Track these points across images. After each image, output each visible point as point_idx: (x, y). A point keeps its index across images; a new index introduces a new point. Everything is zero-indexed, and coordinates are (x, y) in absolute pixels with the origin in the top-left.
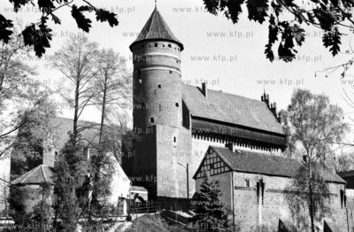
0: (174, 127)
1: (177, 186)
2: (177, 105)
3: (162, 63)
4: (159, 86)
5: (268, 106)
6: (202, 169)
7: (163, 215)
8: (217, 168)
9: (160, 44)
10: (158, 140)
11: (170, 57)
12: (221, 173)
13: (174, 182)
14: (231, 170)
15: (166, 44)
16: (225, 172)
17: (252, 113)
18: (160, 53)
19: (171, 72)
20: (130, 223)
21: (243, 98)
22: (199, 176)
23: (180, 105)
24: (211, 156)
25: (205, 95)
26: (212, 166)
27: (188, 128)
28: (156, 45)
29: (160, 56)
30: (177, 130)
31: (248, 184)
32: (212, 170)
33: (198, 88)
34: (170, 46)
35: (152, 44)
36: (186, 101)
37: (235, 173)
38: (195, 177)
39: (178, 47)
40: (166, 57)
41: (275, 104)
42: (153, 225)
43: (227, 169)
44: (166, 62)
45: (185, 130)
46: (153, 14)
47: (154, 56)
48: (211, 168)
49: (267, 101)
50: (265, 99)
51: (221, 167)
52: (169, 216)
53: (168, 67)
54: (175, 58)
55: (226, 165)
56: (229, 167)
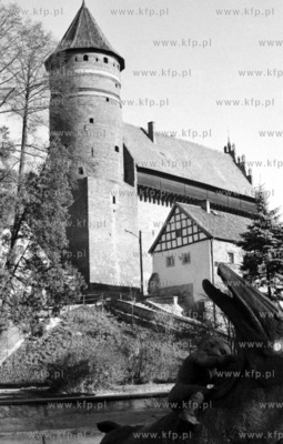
0: (113, 182)
1: (117, 268)
2: (117, 149)
3: (95, 86)
4: (91, 121)
5: (234, 161)
6: (163, 238)
7: (108, 307)
8: (188, 236)
9: (92, 56)
10: (90, 199)
11: (107, 77)
12: (194, 242)
13: (113, 263)
14: (210, 237)
15: (101, 56)
16: (199, 241)
17: (215, 168)
18: (92, 70)
19: (108, 100)
20: (58, 320)
21: (201, 146)
22: (158, 248)
23: (121, 149)
24: (178, 218)
25: (152, 140)
26: (179, 233)
27: (131, 184)
28: (86, 58)
29: (91, 74)
30: (116, 186)
31: (232, 259)
32: (179, 239)
33: (142, 129)
34: (106, 60)
35: (80, 56)
36: (128, 146)
37: (215, 242)
38: (152, 251)
39: (117, 63)
40: (101, 76)
41: (243, 157)
42: (96, 321)
43: (202, 236)
44: (101, 84)
45: (127, 187)
46: (80, 11)
47: (84, 75)
48: (177, 236)
49: (232, 154)
50: (230, 151)
51: (193, 234)
52: (117, 308)
53: (104, 91)
54: (113, 80)
55: (201, 230)
56: (206, 233)
